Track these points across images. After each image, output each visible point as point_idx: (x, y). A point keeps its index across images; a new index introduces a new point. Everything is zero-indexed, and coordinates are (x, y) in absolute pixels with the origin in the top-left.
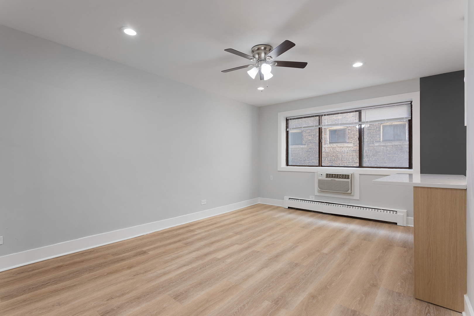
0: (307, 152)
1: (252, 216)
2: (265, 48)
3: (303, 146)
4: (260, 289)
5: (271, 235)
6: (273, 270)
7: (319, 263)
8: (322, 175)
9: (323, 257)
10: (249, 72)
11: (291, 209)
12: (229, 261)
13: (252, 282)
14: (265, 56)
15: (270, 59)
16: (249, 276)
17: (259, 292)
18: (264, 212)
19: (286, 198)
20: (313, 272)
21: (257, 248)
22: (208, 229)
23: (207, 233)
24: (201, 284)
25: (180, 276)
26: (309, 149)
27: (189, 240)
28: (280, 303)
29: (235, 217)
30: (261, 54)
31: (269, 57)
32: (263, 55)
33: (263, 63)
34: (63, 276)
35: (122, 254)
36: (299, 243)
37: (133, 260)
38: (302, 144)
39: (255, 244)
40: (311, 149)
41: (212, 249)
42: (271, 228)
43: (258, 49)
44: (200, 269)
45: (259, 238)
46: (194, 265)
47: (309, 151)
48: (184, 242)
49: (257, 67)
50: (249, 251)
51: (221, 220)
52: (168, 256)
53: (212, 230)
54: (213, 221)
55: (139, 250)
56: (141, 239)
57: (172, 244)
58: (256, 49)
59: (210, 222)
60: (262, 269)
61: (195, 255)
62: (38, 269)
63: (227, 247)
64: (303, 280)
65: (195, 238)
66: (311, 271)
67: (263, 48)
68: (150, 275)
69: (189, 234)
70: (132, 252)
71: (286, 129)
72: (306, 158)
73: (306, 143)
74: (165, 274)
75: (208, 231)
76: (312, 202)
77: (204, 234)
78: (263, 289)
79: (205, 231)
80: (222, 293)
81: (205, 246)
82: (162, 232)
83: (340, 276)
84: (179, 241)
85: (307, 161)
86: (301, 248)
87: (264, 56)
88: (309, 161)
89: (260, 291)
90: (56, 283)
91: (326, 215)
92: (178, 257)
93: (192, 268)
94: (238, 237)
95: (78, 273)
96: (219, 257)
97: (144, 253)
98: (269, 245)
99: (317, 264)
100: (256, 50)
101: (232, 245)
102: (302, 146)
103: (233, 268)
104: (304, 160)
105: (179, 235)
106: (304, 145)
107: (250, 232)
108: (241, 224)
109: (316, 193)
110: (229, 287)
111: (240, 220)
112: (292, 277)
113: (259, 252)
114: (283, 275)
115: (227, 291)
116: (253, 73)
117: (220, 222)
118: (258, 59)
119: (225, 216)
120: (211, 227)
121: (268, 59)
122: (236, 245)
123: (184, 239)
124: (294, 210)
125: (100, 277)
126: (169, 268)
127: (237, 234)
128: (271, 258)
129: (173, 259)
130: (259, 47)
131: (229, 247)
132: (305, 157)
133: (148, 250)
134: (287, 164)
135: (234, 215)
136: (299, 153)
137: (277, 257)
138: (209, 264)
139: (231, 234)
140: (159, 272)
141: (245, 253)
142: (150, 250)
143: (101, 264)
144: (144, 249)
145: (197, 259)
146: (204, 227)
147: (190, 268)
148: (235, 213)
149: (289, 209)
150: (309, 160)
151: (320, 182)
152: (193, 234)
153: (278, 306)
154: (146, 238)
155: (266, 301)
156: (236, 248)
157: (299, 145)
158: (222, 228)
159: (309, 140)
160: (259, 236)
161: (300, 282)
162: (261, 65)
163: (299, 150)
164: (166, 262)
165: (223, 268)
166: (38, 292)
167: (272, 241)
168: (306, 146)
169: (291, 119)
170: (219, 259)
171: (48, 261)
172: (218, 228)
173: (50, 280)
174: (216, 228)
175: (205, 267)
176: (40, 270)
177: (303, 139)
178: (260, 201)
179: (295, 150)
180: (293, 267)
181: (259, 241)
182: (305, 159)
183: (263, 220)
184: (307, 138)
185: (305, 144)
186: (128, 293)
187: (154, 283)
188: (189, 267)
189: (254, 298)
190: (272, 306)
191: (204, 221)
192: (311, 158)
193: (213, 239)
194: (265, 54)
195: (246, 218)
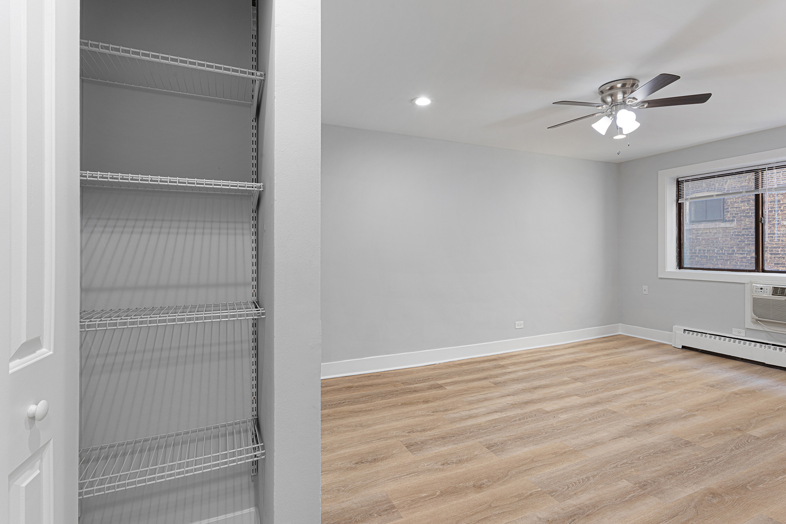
0: (737, 235)
1: (604, 355)
2: (624, 85)
3: (728, 225)
4: (615, 463)
5: (640, 390)
6: (640, 442)
7: (737, 449)
8: (761, 289)
9: (747, 441)
10: (595, 126)
11: (688, 350)
12: (564, 417)
13: (600, 452)
14: (624, 98)
15: (632, 102)
16: (596, 444)
17: (614, 467)
18: (629, 351)
19: (678, 329)
20: (721, 461)
21: (613, 406)
22: (527, 366)
23: (526, 373)
24: (522, 439)
25: (491, 424)
26: (743, 229)
27: (499, 379)
28: (649, 489)
29: (573, 353)
30: (617, 95)
31: (631, 99)
32: (620, 96)
33: (620, 109)
34: (357, 398)
35: (413, 384)
36: (697, 411)
37: (427, 393)
38: (724, 221)
39: (608, 400)
40: (747, 229)
41: (536, 395)
42: (644, 379)
43: (612, 88)
44: (520, 420)
45: (618, 392)
46: (510, 413)
47: (743, 235)
48: (492, 380)
49: (609, 116)
50: (599, 408)
51: (549, 355)
52: (472, 395)
53: (533, 368)
54: (535, 356)
55: (432, 383)
56: (434, 369)
57: (476, 381)
58: (608, 88)
59: (530, 357)
60: (621, 438)
61: (510, 400)
62: (330, 386)
63: (560, 397)
64: (697, 468)
65: (508, 377)
66: (717, 458)
67: (619, 85)
68: (451, 415)
69: (499, 371)
70: (425, 383)
71: (678, 200)
72: (735, 248)
73: (735, 217)
74: (471, 417)
75: (528, 370)
76: (737, 340)
77: (521, 374)
78: (621, 465)
79: (524, 370)
80: (554, 455)
81: (524, 391)
82: (459, 362)
83: (781, 477)
84: (485, 378)
85: (737, 255)
86: (699, 420)
87: (622, 98)
88: (741, 256)
89: (614, 465)
90: (352, 404)
91: (773, 369)
92: (486, 400)
93: (507, 416)
94: (579, 384)
95: (370, 398)
96: (548, 409)
97: (440, 387)
98: (635, 406)
99: (732, 450)
100: (608, 90)
101: (568, 395)
102: (723, 225)
103: (570, 428)
104: (731, 252)
105: (483, 370)
106: (729, 221)
107: (600, 380)
108: (585, 367)
109: (749, 324)
110: (564, 451)
111: (583, 360)
112: (675, 460)
113: (615, 412)
114: (658, 453)
115: (562, 454)
116: (602, 126)
117: (548, 358)
118: (612, 104)
119: (556, 350)
120: (532, 365)
121: (628, 102)
122: (576, 397)
123: (491, 377)
124: (696, 353)
125: (395, 406)
126: (475, 411)
127: (576, 380)
128: (638, 425)
129: (479, 401)
130: (612, 85)
131: (562, 397)
132: (732, 248)
133: (444, 384)
134: (680, 266)
135: (571, 350)
136: (718, 238)
137: (649, 425)
138: (532, 416)
139: (566, 379)
140: (463, 413)
141: (591, 410)
142: (447, 384)
143: (392, 392)
144: (440, 382)
145: (514, 406)
146: (521, 363)
147: (505, 416)
148: (573, 347)
149: (684, 350)
150: (741, 254)
151: (758, 304)
152: (504, 371)
153: (644, 492)
154: (439, 368)
155: (624, 480)
156: (575, 400)
157: (717, 223)
158: (550, 369)
159: (744, 211)
160: (618, 389)
161: (691, 469)
162: (617, 111)
163: (716, 233)
164: (471, 403)
165: (555, 425)
166: (338, 409)
167: (642, 400)
168: (734, 224)
169: (687, 181)
170: (547, 412)
171: (337, 379)
172: (544, 368)
173: (345, 399)
174: (540, 366)
175: (527, 418)
176: (332, 387)
177: (728, 208)
178: (621, 330)
179: (706, 233)
180: (679, 446)
181: (617, 396)
182: (734, 251)
183: (626, 363)
184: (737, 208)
185: (733, 221)
186: (430, 430)
187: (458, 425)
188: (503, 415)
189: (604, 473)
190: (634, 489)
191: (520, 355)
192: (748, 250)
193: (536, 383)
194: (624, 93)
195: (594, 357)
